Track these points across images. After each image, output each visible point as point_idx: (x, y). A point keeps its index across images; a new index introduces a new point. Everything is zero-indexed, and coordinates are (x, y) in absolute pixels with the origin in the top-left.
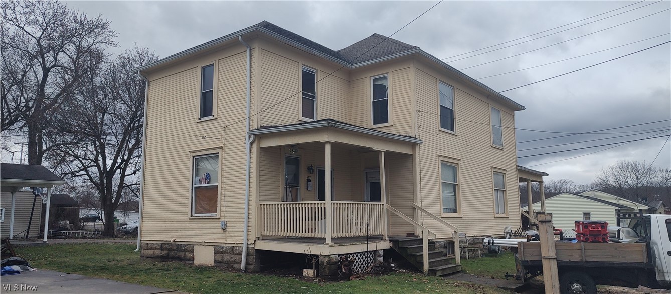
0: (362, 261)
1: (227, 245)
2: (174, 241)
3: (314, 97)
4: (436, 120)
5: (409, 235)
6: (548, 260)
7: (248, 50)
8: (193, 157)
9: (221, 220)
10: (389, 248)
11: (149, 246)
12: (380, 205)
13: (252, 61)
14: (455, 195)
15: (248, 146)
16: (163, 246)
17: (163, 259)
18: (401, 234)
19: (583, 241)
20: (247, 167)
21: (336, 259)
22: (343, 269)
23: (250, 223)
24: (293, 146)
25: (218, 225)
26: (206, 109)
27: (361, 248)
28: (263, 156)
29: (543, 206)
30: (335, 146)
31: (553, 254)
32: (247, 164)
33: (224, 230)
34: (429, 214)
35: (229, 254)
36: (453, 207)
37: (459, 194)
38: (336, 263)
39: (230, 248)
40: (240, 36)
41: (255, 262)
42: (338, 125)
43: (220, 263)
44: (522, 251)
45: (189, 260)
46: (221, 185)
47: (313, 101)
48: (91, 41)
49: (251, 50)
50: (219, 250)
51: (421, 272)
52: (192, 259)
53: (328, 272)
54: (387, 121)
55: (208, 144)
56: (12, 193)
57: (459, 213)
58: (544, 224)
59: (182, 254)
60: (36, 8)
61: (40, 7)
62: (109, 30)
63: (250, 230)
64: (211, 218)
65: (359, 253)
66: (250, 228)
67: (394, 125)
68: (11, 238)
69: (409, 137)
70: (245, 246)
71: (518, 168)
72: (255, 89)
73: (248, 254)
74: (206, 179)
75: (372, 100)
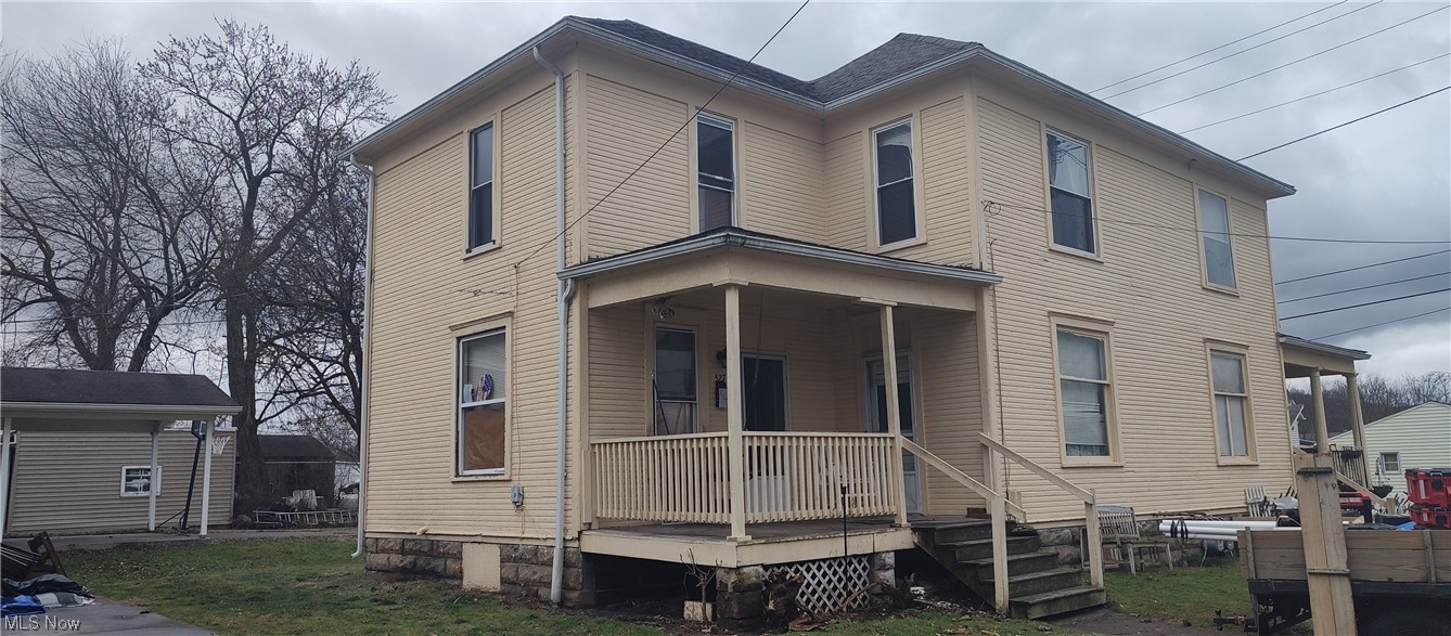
0: (835, 579)
1: (525, 542)
2: (424, 533)
3: (730, 185)
4: (1041, 226)
5: (972, 512)
6: (1327, 578)
7: (558, 80)
8: (459, 339)
9: (512, 484)
10: (912, 546)
11: (381, 543)
12: (885, 438)
13: (568, 107)
14: (1102, 411)
15: (561, 306)
16: (405, 545)
17: (407, 573)
18: (953, 510)
19: (1429, 526)
20: (561, 356)
21: (758, 577)
22: (771, 602)
23: (569, 488)
24: (661, 300)
25: (505, 495)
26: (480, 230)
27: (830, 547)
28: (596, 330)
29: (1358, 438)
30: (749, 294)
31: (1339, 563)
32: (561, 349)
33: (519, 505)
34: (1021, 460)
35: (529, 562)
36: (1099, 442)
37: (1113, 407)
38: (757, 587)
39: (530, 550)
40: (535, 48)
41: (582, 584)
42: (751, 241)
43: (513, 583)
44: (1250, 554)
45: (454, 577)
46: (512, 401)
47: (729, 195)
48: (341, 117)
49: (564, 79)
50: (512, 555)
51: (990, 607)
52: (459, 575)
53: (736, 610)
54: (913, 234)
55: (488, 307)
56: (152, 433)
57: (1114, 454)
58: (1312, 480)
59: (438, 564)
60: (229, 56)
61: (238, 54)
62: (374, 91)
63: (570, 507)
64: (493, 478)
65: (824, 560)
66: (570, 501)
67: (930, 243)
68: (152, 529)
69: (966, 268)
70: (558, 545)
71: (1282, 340)
72: (575, 170)
73: (566, 565)
74: (484, 389)
75: (877, 186)
